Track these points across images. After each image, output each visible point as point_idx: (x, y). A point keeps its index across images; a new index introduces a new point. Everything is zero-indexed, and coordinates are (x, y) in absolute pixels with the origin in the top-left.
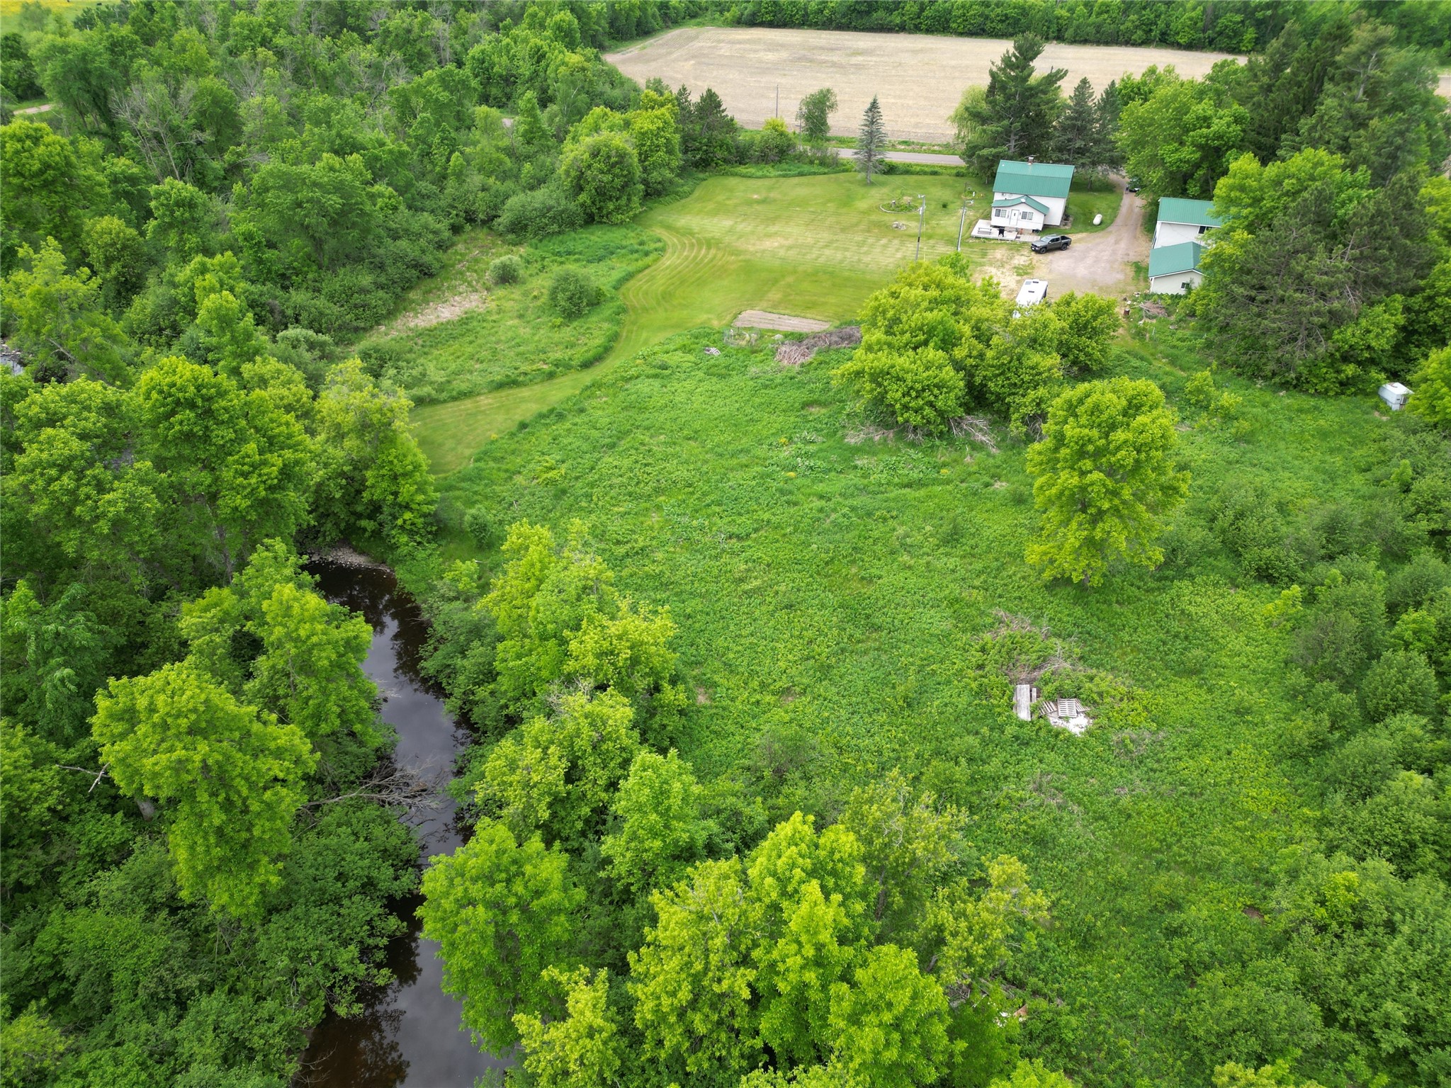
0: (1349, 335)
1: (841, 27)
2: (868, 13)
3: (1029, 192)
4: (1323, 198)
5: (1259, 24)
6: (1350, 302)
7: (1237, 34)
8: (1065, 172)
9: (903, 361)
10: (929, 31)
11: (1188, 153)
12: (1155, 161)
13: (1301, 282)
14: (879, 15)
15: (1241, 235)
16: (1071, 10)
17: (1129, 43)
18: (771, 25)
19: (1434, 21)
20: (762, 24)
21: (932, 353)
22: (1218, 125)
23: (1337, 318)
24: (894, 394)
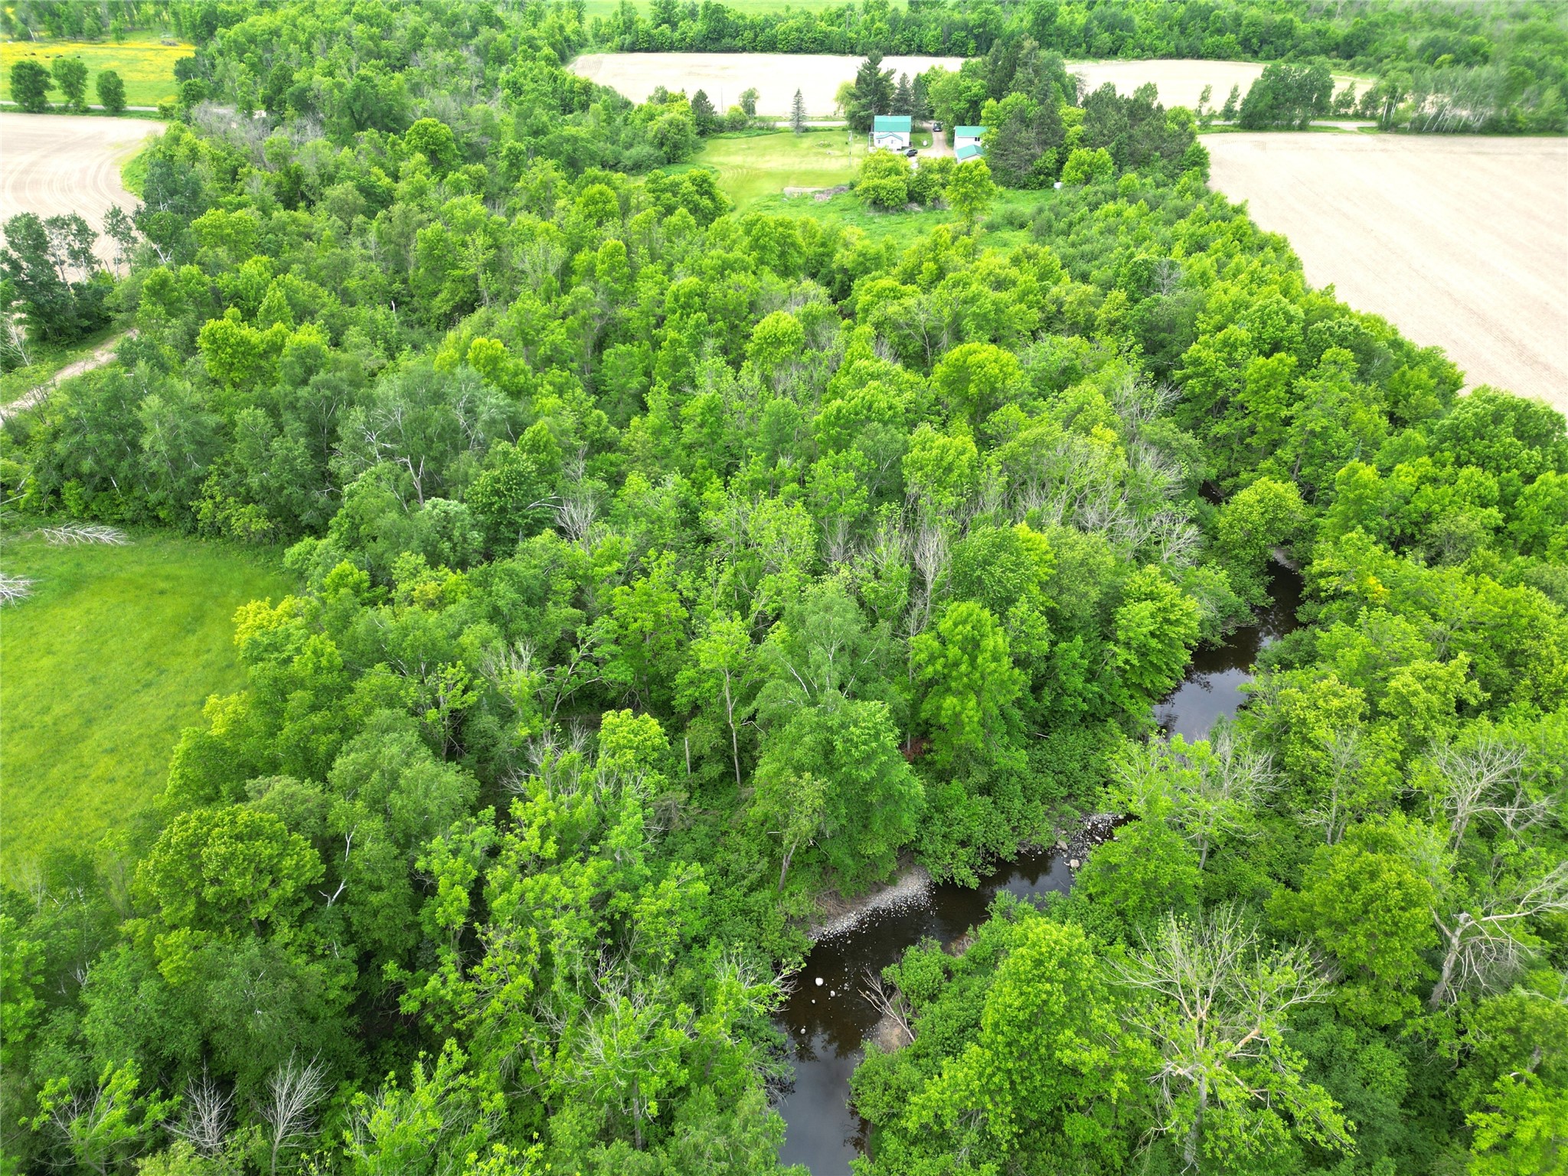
0: (1039, 163)
1: (699, 50)
2: (717, 40)
3: (891, 130)
4: (1022, 111)
5: (977, 37)
6: (1038, 150)
7: (964, 44)
8: (908, 119)
9: (883, 182)
10: (763, 51)
11: (963, 105)
12: (950, 110)
13: (1019, 144)
14: (727, 41)
15: (994, 130)
16: (858, 33)
17: (897, 54)
18: (647, 50)
19: (1074, 32)
20: (640, 50)
21: (894, 177)
22: (975, 90)
23: (1034, 157)
24: (883, 194)
